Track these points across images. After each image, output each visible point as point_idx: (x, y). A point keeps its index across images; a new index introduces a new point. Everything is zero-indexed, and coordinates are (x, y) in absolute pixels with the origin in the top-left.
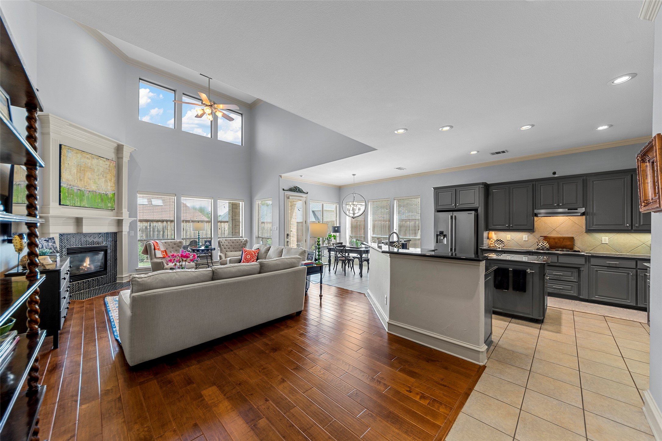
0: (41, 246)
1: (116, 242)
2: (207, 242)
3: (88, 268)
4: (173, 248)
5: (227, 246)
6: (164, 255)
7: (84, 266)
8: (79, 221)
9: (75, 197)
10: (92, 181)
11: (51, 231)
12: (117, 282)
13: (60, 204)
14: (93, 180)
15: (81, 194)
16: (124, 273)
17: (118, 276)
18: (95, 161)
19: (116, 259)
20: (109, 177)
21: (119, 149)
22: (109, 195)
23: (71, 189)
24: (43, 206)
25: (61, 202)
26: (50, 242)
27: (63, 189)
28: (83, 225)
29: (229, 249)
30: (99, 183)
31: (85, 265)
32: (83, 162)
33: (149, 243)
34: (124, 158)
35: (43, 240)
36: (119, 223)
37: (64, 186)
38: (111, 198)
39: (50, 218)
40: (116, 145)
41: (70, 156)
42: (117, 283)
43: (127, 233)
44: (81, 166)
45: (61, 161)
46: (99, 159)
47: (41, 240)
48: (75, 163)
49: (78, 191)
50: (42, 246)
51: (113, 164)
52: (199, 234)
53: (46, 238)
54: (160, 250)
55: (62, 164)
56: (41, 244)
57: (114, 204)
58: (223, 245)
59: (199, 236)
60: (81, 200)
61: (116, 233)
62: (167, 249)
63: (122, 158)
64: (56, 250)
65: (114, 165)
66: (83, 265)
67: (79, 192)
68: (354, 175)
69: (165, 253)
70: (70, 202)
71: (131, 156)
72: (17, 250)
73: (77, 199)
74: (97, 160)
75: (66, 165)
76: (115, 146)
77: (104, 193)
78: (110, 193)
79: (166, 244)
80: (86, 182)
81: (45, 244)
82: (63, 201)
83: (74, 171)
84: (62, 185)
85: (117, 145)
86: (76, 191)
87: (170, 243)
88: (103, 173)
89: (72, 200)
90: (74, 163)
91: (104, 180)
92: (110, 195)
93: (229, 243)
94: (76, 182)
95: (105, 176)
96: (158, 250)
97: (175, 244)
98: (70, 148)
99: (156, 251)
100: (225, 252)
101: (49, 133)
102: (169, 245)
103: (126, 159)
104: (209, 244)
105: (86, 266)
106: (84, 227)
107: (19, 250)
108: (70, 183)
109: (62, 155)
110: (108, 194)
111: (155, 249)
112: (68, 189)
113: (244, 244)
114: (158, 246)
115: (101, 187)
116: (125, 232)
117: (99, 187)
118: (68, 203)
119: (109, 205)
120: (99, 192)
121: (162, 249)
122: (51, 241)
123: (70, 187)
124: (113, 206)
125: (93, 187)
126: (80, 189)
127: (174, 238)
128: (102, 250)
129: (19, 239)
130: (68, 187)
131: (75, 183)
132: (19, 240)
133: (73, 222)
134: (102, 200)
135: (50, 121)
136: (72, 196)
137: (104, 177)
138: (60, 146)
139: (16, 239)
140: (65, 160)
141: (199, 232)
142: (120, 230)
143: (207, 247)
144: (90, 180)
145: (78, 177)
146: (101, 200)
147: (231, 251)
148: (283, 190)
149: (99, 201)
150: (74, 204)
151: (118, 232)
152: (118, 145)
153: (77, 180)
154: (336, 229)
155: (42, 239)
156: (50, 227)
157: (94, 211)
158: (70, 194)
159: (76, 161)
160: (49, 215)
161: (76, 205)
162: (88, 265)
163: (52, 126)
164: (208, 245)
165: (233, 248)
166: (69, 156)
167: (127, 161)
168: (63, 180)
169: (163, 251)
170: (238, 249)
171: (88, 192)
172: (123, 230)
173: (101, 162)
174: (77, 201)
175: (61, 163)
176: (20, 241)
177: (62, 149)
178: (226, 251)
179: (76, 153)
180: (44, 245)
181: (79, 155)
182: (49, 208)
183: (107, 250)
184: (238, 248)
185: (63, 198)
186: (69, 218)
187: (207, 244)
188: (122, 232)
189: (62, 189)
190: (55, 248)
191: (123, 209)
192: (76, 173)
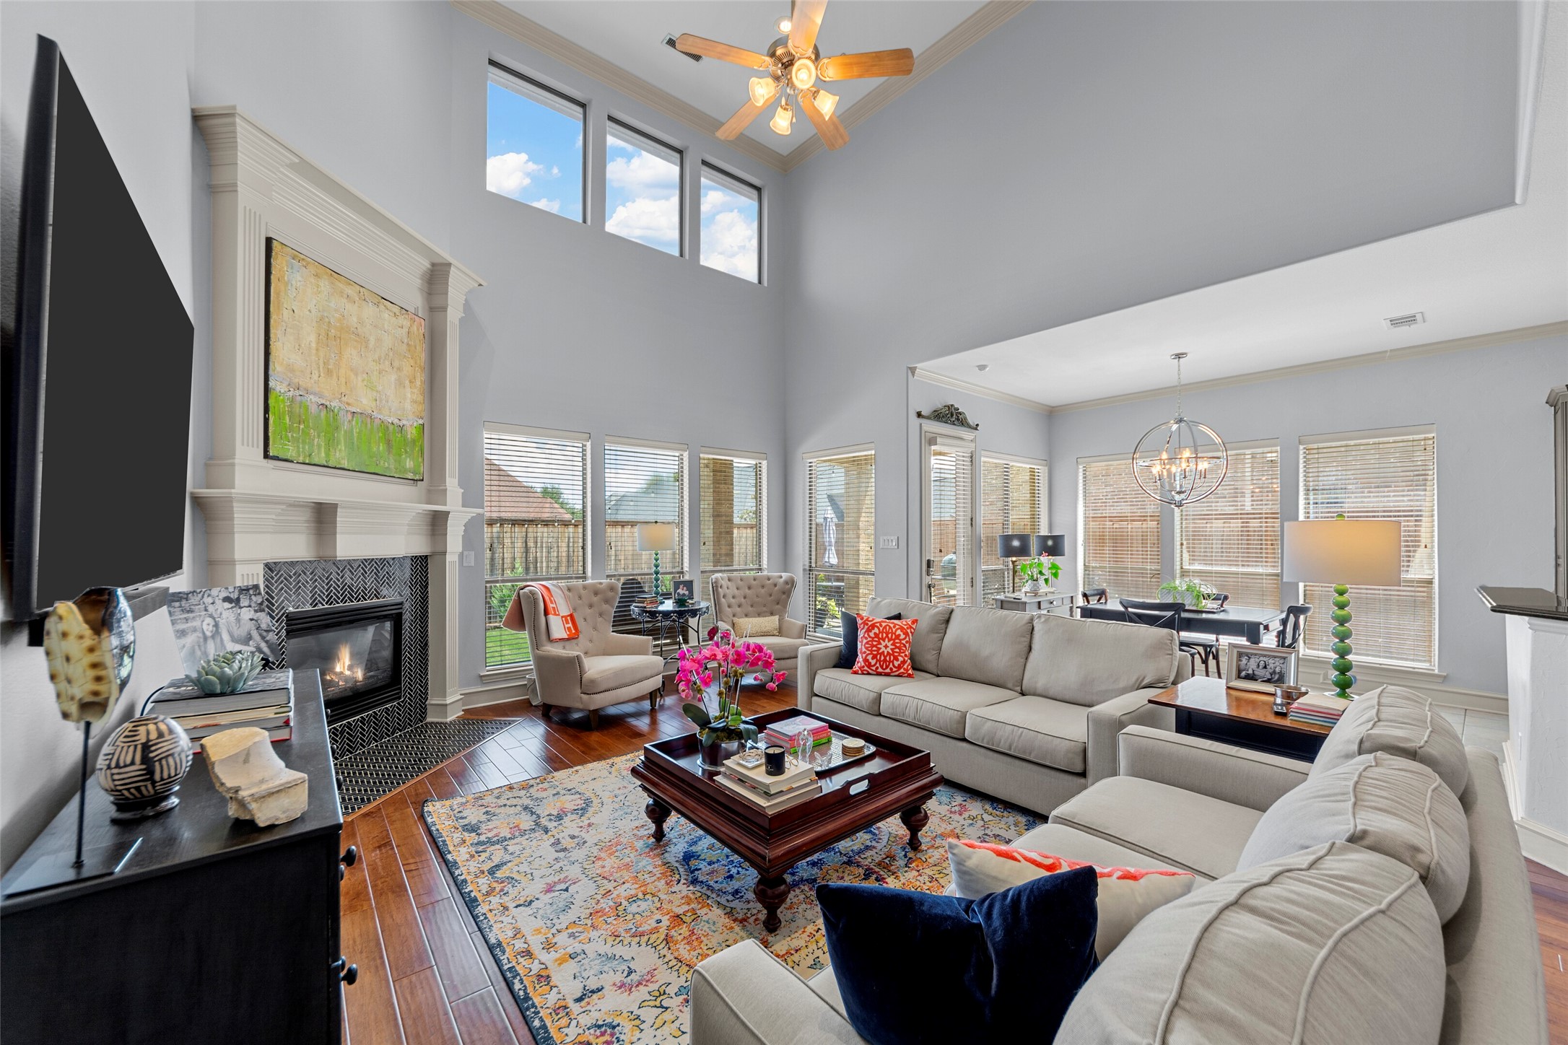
0: (211, 628)
1: (426, 587)
2: (681, 586)
3: (346, 679)
4: (591, 606)
5: (734, 597)
6: (569, 628)
7: (336, 674)
8: (323, 515)
9: (312, 431)
10: (360, 379)
11: (237, 556)
12: (429, 720)
13: (266, 456)
14: (365, 376)
15: (330, 421)
16: (448, 691)
17: (432, 700)
18: (369, 311)
19: (426, 644)
20: (407, 370)
21: (436, 277)
22: (409, 430)
23: (301, 402)
24: (210, 459)
25: (270, 446)
26: (247, 604)
27: (277, 401)
28: (338, 530)
29: (739, 606)
30: (380, 388)
31: (338, 668)
32: (336, 310)
33: (531, 592)
34: (449, 310)
35: (217, 601)
36: (437, 523)
37: (278, 388)
38: (414, 441)
39: (235, 504)
40: (426, 264)
41: (299, 283)
42: (429, 723)
43: (456, 558)
44: (329, 322)
45: (272, 298)
46: (382, 307)
47: (210, 600)
48: (314, 311)
49: (320, 411)
50: (216, 625)
51: (419, 329)
52: (657, 560)
53: (231, 589)
54: (559, 615)
55: (272, 309)
56: (211, 616)
57: (420, 460)
58: (724, 597)
59: (657, 566)
60: (331, 443)
61: (427, 556)
62: (575, 609)
63: (444, 309)
64: (267, 642)
65: (422, 331)
66: (334, 668)
67: (323, 413)
68: (1179, 356)
69: (570, 625)
70: (298, 447)
71: (467, 306)
72: (73, 709)
73: (316, 440)
74: (375, 307)
75: (286, 313)
76: (425, 269)
77: (396, 421)
78: (411, 423)
79: (570, 594)
80: (343, 380)
81: (225, 614)
82: (274, 444)
83: (310, 338)
84: (271, 384)
85: (429, 266)
86: (314, 409)
87: (583, 592)
88: (391, 354)
89: (304, 442)
90: (310, 311)
91: (393, 377)
92: (412, 432)
93: (738, 589)
94: (315, 377)
95: (396, 364)
96: (555, 614)
97: (596, 594)
98: (297, 256)
99: (551, 617)
100: (731, 616)
101: (235, 185)
102: (580, 598)
103: (454, 314)
104: (687, 593)
105: (342, 673)
106: (338, 536)
107: (85, 706)
108: (297, 380)
109: (272, 277)
110: (405, 428)
111: (546, 613)
112: (292, 400)
113: (784, 593)
114: (552, 603)
115: (387, 402)
116: (452, 553)
117: (381, 401)
118: (290, 452)
119: (409, 464)
120: (382, 417)
121: (564, 611)
122: (250, 599)
123: (297, 393)
124: (420, 466)
125: (364, 402)
126: (328, 403)
127: (584, 573)
128: (386, 617)
129: (86, 630)
130: (291, 394)
131: (313, 381)
132: (81, 637)
133: (307, 521)
134: (389, 443)
135: (239, 140)
136: (302, 427)
137: (395, 369)
138: (269, 241)
139: (62, 627)
140: (282, 294)
141: (657, 555)
142: (439, 549)
143: (680, 602)
144: (356, 375)
145: (321, 365)
146: (385, 446)
147: (746, 616)
148: (919, 415)
149: (381, 448)
150: (310, 455)
151: (434, 554)
152: (433, 265)
153: (319, 371)
154: (1050, 543)
155: (215, 592)
156: (236, 536)
157: (368, 483)
158: (297, 420)
159: (315, 302)
160: (233, 491)
161: (316, 461)
162: (348, 670)
163: (242, 159)
164: (684, 595)
165: (752, 606)
166: (294, 283)
167: (457, 323)
168: (275, 367)
169: (565, 617)
170: (765, 609)
171: (350, 417)
172: (448, 550)
173: (386, 316)
174: (319, 446)
175: (271, 305)
176: (88, 642)
177: (273, 254)
178: (734, 616)
179: (317, 275)
180: (222, 622)
181: (324, 284)
182: (233, 465)
183: (400, 615)
184: (765, 606)
185: (274, 432)
186: (295, 505)
187: (680, 591)
188: (444, 553)
189: (271, 402)
190: (265, 634)
191: (448, 479)
192: (314, 345)
